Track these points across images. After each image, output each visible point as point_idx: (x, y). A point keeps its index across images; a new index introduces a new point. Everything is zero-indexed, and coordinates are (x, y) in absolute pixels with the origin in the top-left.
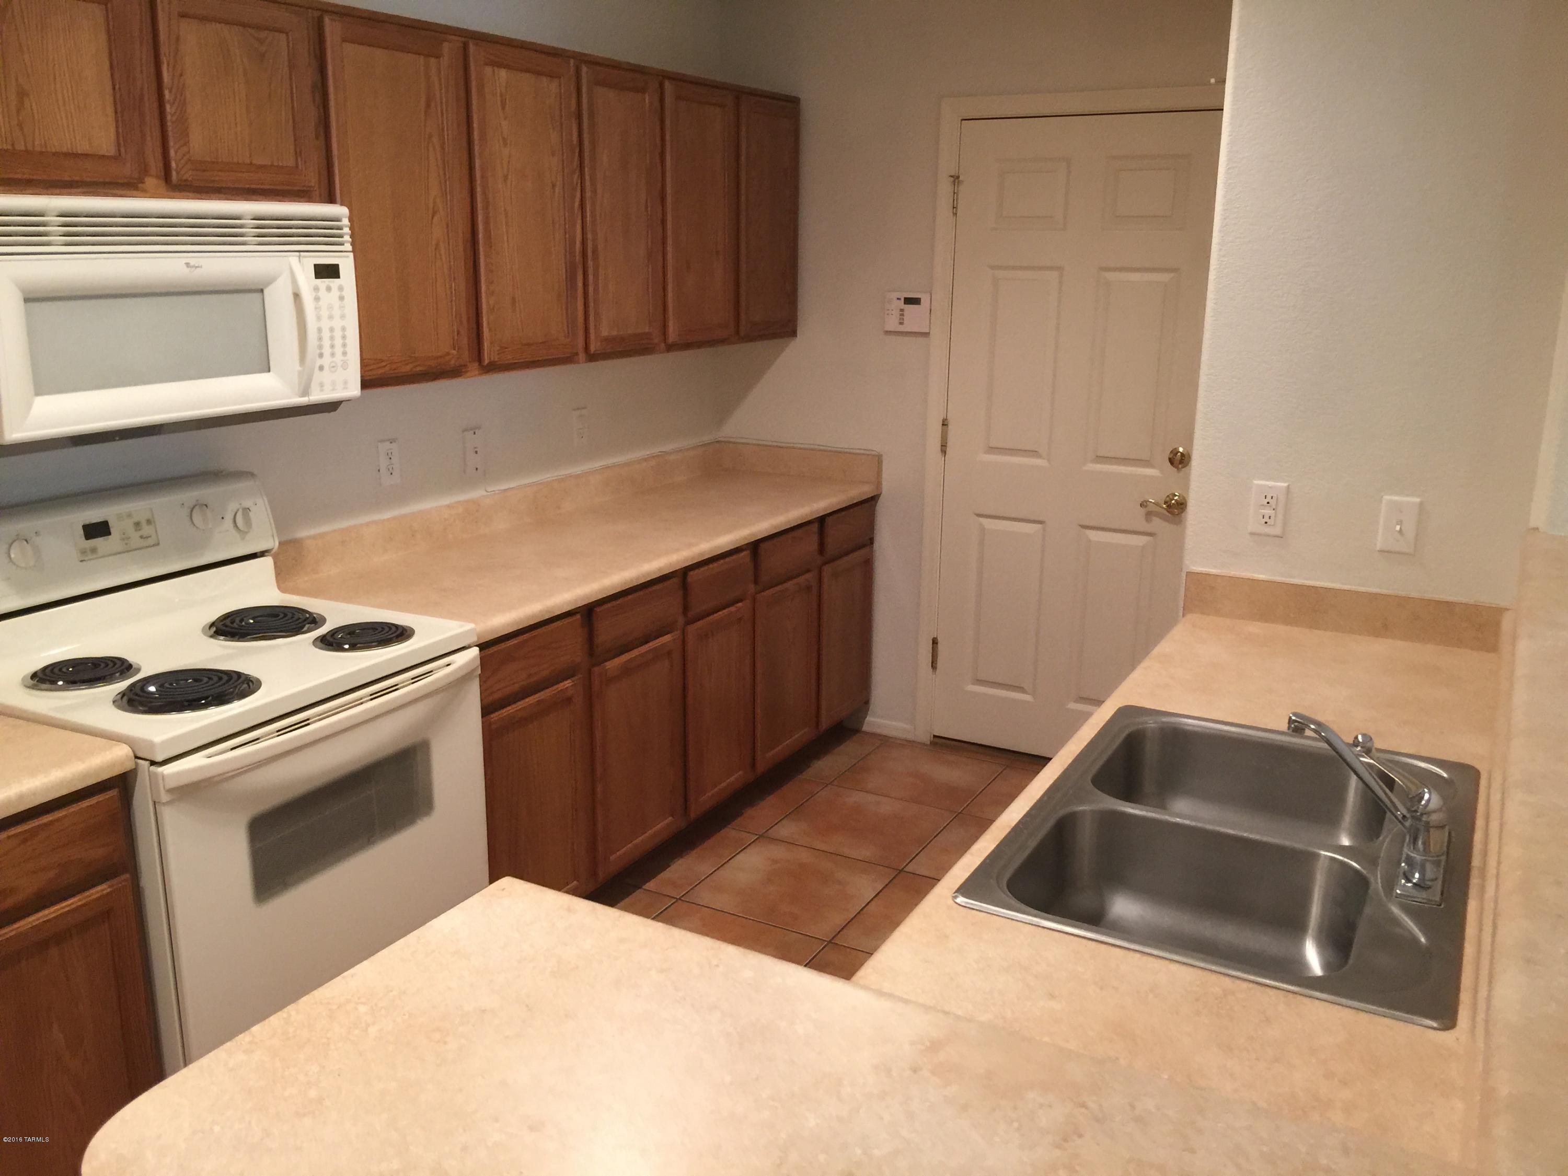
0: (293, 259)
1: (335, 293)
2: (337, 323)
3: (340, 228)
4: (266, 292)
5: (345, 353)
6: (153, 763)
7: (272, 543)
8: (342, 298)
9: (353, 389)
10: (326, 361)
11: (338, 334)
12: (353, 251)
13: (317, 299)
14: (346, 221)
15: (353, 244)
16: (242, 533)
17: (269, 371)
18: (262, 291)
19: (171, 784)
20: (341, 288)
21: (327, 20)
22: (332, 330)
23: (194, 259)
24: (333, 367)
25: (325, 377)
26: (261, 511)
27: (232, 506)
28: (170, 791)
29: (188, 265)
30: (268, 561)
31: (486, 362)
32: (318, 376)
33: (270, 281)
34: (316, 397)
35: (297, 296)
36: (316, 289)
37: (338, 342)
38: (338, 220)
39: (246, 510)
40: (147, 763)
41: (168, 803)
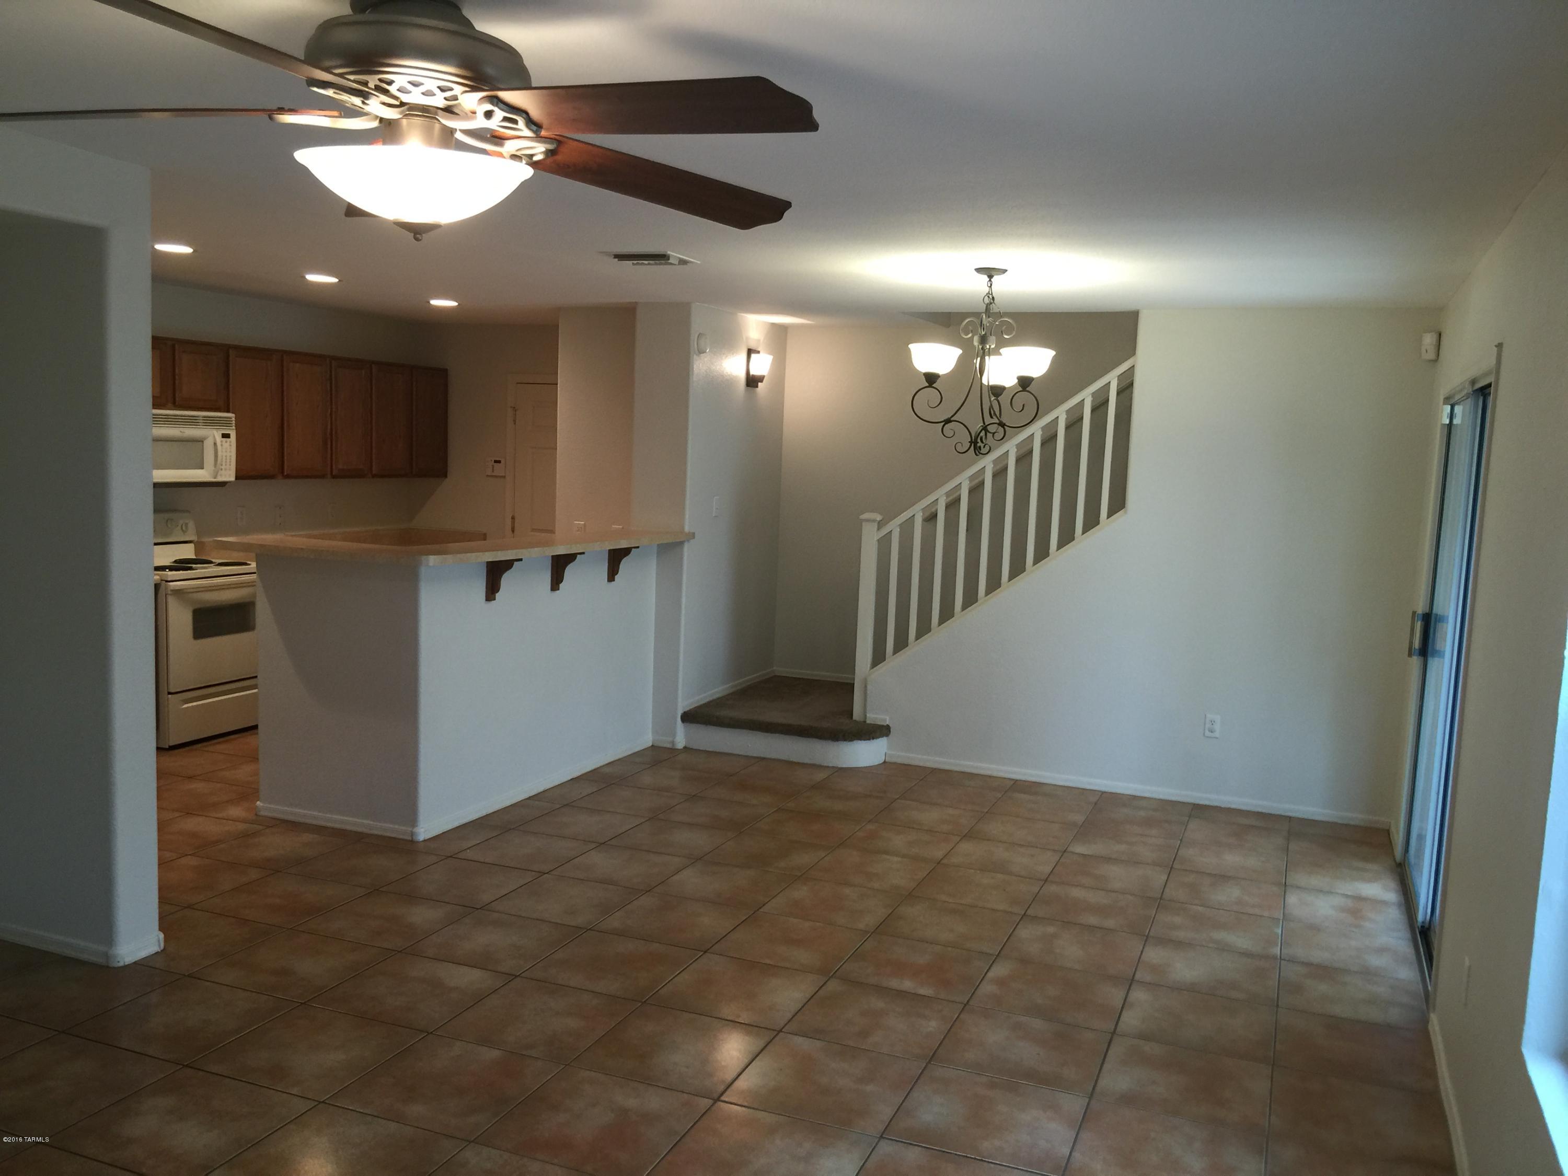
0: (215, 432)
1: (228, 443)
2: (228, 454)
3: (231, 421)
4: (205, 442)
5: (230, 465)
6: (167, 581)
7: (194, 538)
8: (230, 445)
9: (233, 479)
10: (223, 467)
11: (228, 458)
12: (236, 429)
13: (222, 445)
14: (234, 419)
15: (236, 426)
16: (184, 532)
17: (203, 468)
18: (203, 441)
19: (172, 588)
20: (230, 442)
21: (231, 351)
22: (226, 456)
23: (182, 429)
24: (226, 469)
25: (223, 472)
26: (191, 525)
27: (181, 522)
28: (172, 590)
29: (181, 432)
30: (192, 545)
31: (285, 474)
32: (220, 472)
33: (205, 438)
34: (220, 479)
35: (215, 444)
36: (222, 442)
37: (228, 461)
38: (231, 418)
39: (186, 525)
40: (164, 582)
41: (171, 595)
